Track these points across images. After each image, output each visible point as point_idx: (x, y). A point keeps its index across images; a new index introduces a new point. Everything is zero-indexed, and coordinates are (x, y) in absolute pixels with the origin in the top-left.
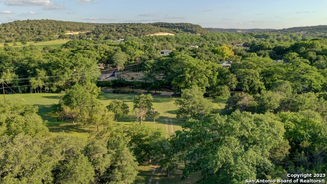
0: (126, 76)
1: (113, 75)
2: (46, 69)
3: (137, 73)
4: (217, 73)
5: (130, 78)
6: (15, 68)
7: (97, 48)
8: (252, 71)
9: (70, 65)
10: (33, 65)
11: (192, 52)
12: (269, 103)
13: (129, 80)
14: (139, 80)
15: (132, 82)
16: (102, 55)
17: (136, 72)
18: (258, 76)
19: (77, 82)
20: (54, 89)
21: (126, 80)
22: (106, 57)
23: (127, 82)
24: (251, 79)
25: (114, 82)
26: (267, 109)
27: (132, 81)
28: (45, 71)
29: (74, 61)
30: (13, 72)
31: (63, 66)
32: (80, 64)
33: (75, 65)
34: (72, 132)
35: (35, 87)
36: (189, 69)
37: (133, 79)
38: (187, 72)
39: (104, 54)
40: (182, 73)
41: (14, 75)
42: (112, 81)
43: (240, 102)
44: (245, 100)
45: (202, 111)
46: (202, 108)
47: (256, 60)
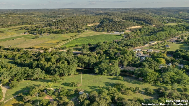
1: (122, 67)
4: (157, 77)
8: (167, 77)
14: (131, 70)
18: (169, 79)
21: (127, 70)
24: (167, 80)
27: (129, 70)
40: (146, 77)
43: (160, 90)
44: (162, 91)
45: (151, 93)
46: (151, 92)
47: (169, 74)
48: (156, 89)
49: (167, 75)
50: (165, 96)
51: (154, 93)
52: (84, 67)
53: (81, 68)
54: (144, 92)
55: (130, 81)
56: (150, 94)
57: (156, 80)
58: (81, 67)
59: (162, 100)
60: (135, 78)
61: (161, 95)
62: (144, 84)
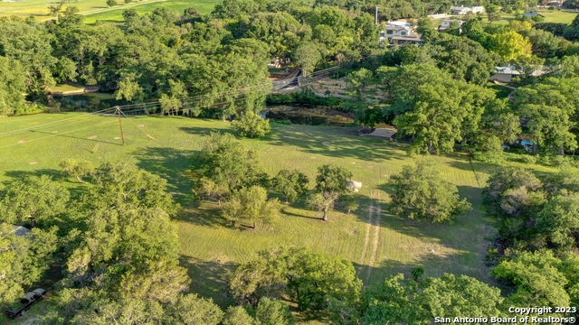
0: (316, 85)
1: (295, 83)
2: (185, 80)
3: (337, 82)
4: (482, 110)
5: (324, 91)
6: (137, 75)
7: (271, 22)
8: (555, 110)
9: (222, 75)
10: (163, 72)
11: (444, 48)
12: (564, 217)
13: (321, 94)
14: (338, 96)
15: (326, 99)
16: (278, 44)
17: (336, 78)
18: (566, 121)
19: (233, 104)
20: (197, 112)
21: (316, 94)
22: (284, 48)
23: (318, 98)
24: (550, 126)
25: (296, 96)
26: (558, 226)
27: (327, 96)
28: (183, 84)
29: (227, 67)
30: (135, 81)
31: (210, 77)
32: (237, 71)
33: (230, 74)
34: (216, 226)
35: (167, 109)
36: (426, 104)
37: (328, 92)
38: (421, 109)
39: (282, 42)
40: (412, 110)
41: (136, 86)
42: (292, 94)
43: (510, 192)
44: (520, 193)
45: (434, 210)
46: (434, 202)
47: (566, 88)
48: (474, 184)
49: (556, 93)
50: (558, 237)
51: (456, 212)
52: (93, 81)
53: (81, 91)
54: (383, 206)
55: (319, 144)
56: (430, 217)
57: (475, 129)
58: (81, 83)
59: (541, 283)
60: (352, 131)
61: (514, 224)
62: (399, 157)
